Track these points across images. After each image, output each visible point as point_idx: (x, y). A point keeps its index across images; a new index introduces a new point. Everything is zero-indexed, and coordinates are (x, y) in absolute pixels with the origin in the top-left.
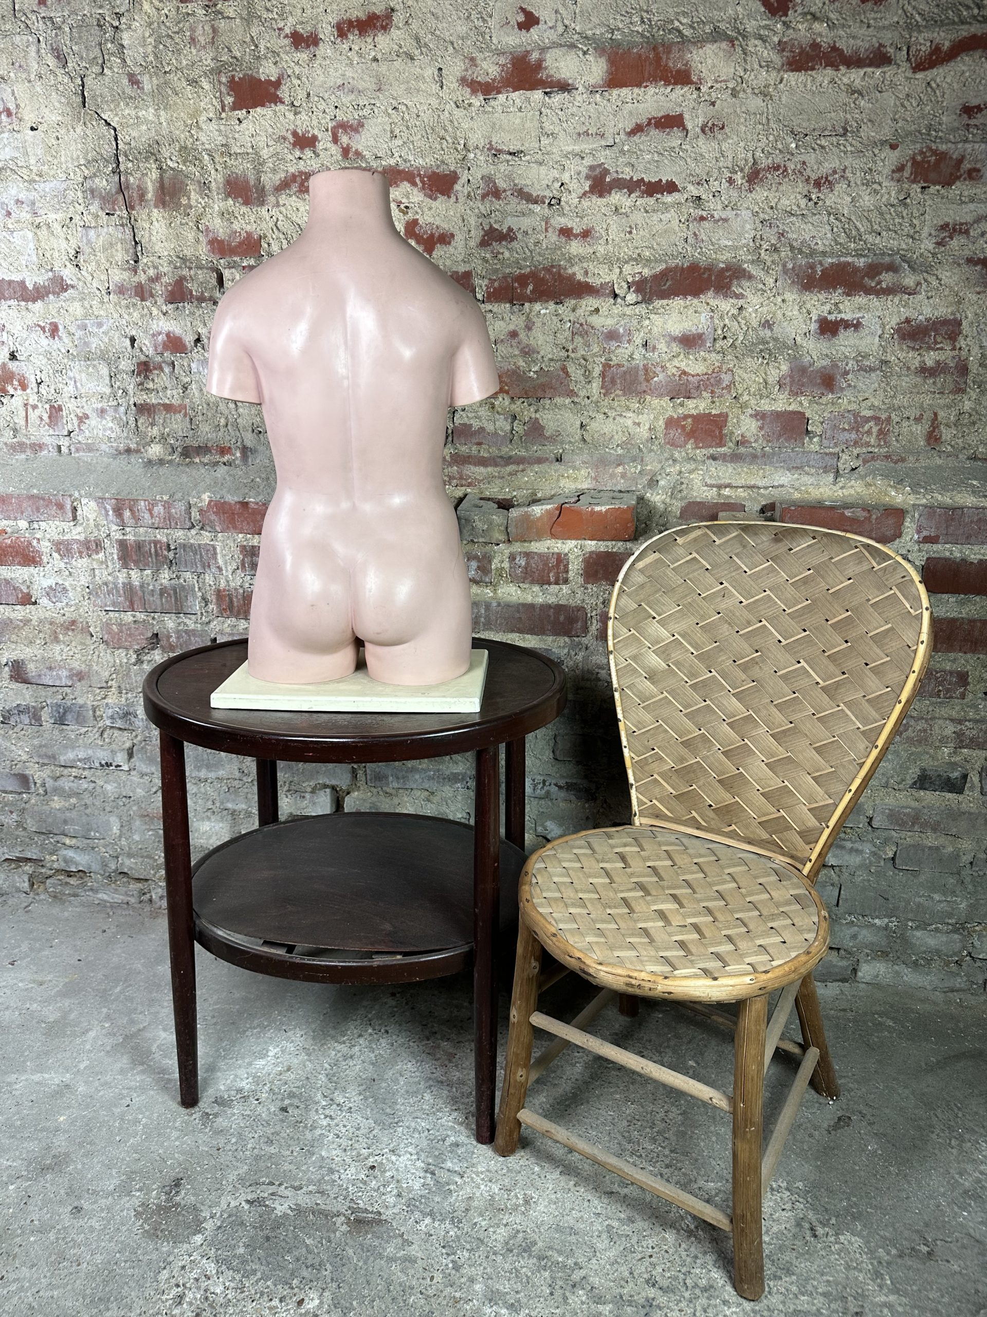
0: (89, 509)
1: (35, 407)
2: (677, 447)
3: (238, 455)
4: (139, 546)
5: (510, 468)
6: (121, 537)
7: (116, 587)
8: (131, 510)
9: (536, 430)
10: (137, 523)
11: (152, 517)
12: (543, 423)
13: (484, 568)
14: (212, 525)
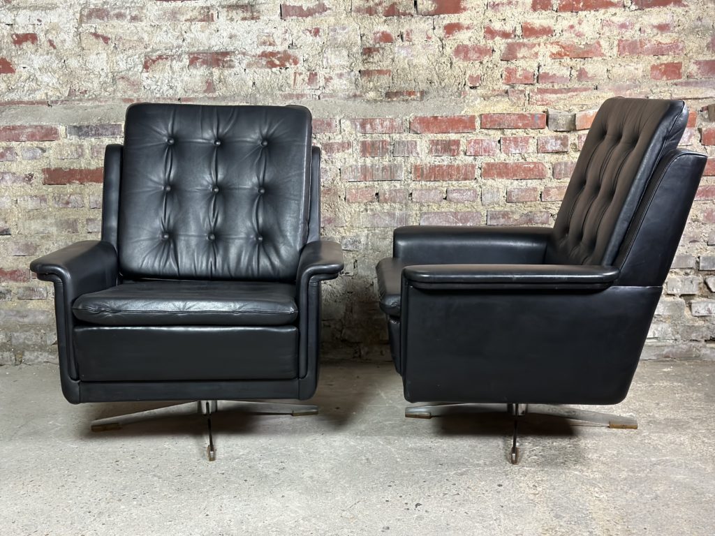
0: (346, 124)
1: (300, 74)
2: (657, 79)
3: (419, 95)
4: (373, 144)
5: (569, 94)
6: (363, 140)
7: (357, 167)
8: (371, 124)
9: (582, 74)
10: (373, 132)
11: (382, 127)
12: (587, 70)
13: (564, 144)
14: (415, 130)
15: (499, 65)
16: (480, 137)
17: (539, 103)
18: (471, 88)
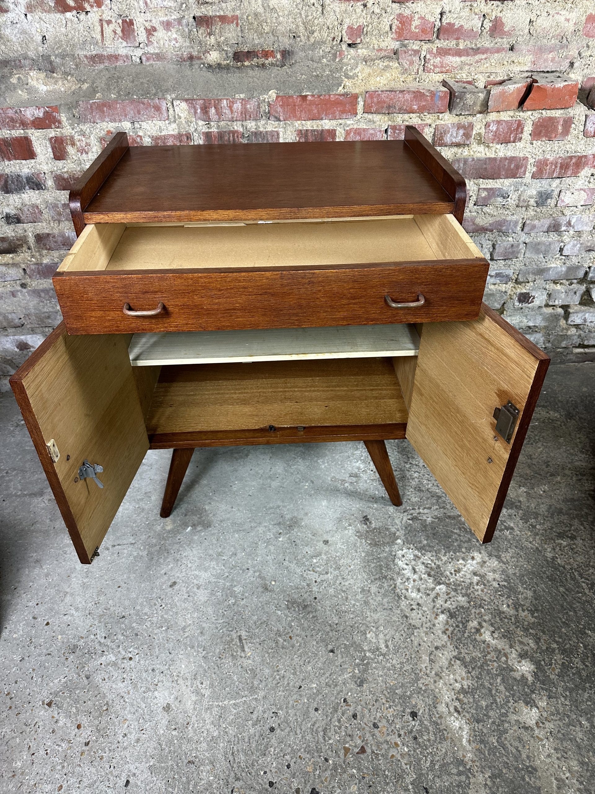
0: (182, 108)
1: (109, 22)
2: (590, 37)
3: (279, 56)
4: (221, 136)
5: (477, 57)
6: (207, 130)
8: (215, 108)
9: (497, 27)
10: (219, 118)
11: (232, 112)
12: (504, 20)
13: (467, 136)
14: (276, 115)
15: (389, 10)
16: (363, 126)
17: (437, 70)
18: (349, 45)
